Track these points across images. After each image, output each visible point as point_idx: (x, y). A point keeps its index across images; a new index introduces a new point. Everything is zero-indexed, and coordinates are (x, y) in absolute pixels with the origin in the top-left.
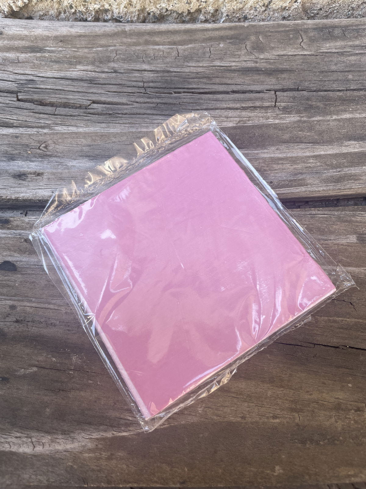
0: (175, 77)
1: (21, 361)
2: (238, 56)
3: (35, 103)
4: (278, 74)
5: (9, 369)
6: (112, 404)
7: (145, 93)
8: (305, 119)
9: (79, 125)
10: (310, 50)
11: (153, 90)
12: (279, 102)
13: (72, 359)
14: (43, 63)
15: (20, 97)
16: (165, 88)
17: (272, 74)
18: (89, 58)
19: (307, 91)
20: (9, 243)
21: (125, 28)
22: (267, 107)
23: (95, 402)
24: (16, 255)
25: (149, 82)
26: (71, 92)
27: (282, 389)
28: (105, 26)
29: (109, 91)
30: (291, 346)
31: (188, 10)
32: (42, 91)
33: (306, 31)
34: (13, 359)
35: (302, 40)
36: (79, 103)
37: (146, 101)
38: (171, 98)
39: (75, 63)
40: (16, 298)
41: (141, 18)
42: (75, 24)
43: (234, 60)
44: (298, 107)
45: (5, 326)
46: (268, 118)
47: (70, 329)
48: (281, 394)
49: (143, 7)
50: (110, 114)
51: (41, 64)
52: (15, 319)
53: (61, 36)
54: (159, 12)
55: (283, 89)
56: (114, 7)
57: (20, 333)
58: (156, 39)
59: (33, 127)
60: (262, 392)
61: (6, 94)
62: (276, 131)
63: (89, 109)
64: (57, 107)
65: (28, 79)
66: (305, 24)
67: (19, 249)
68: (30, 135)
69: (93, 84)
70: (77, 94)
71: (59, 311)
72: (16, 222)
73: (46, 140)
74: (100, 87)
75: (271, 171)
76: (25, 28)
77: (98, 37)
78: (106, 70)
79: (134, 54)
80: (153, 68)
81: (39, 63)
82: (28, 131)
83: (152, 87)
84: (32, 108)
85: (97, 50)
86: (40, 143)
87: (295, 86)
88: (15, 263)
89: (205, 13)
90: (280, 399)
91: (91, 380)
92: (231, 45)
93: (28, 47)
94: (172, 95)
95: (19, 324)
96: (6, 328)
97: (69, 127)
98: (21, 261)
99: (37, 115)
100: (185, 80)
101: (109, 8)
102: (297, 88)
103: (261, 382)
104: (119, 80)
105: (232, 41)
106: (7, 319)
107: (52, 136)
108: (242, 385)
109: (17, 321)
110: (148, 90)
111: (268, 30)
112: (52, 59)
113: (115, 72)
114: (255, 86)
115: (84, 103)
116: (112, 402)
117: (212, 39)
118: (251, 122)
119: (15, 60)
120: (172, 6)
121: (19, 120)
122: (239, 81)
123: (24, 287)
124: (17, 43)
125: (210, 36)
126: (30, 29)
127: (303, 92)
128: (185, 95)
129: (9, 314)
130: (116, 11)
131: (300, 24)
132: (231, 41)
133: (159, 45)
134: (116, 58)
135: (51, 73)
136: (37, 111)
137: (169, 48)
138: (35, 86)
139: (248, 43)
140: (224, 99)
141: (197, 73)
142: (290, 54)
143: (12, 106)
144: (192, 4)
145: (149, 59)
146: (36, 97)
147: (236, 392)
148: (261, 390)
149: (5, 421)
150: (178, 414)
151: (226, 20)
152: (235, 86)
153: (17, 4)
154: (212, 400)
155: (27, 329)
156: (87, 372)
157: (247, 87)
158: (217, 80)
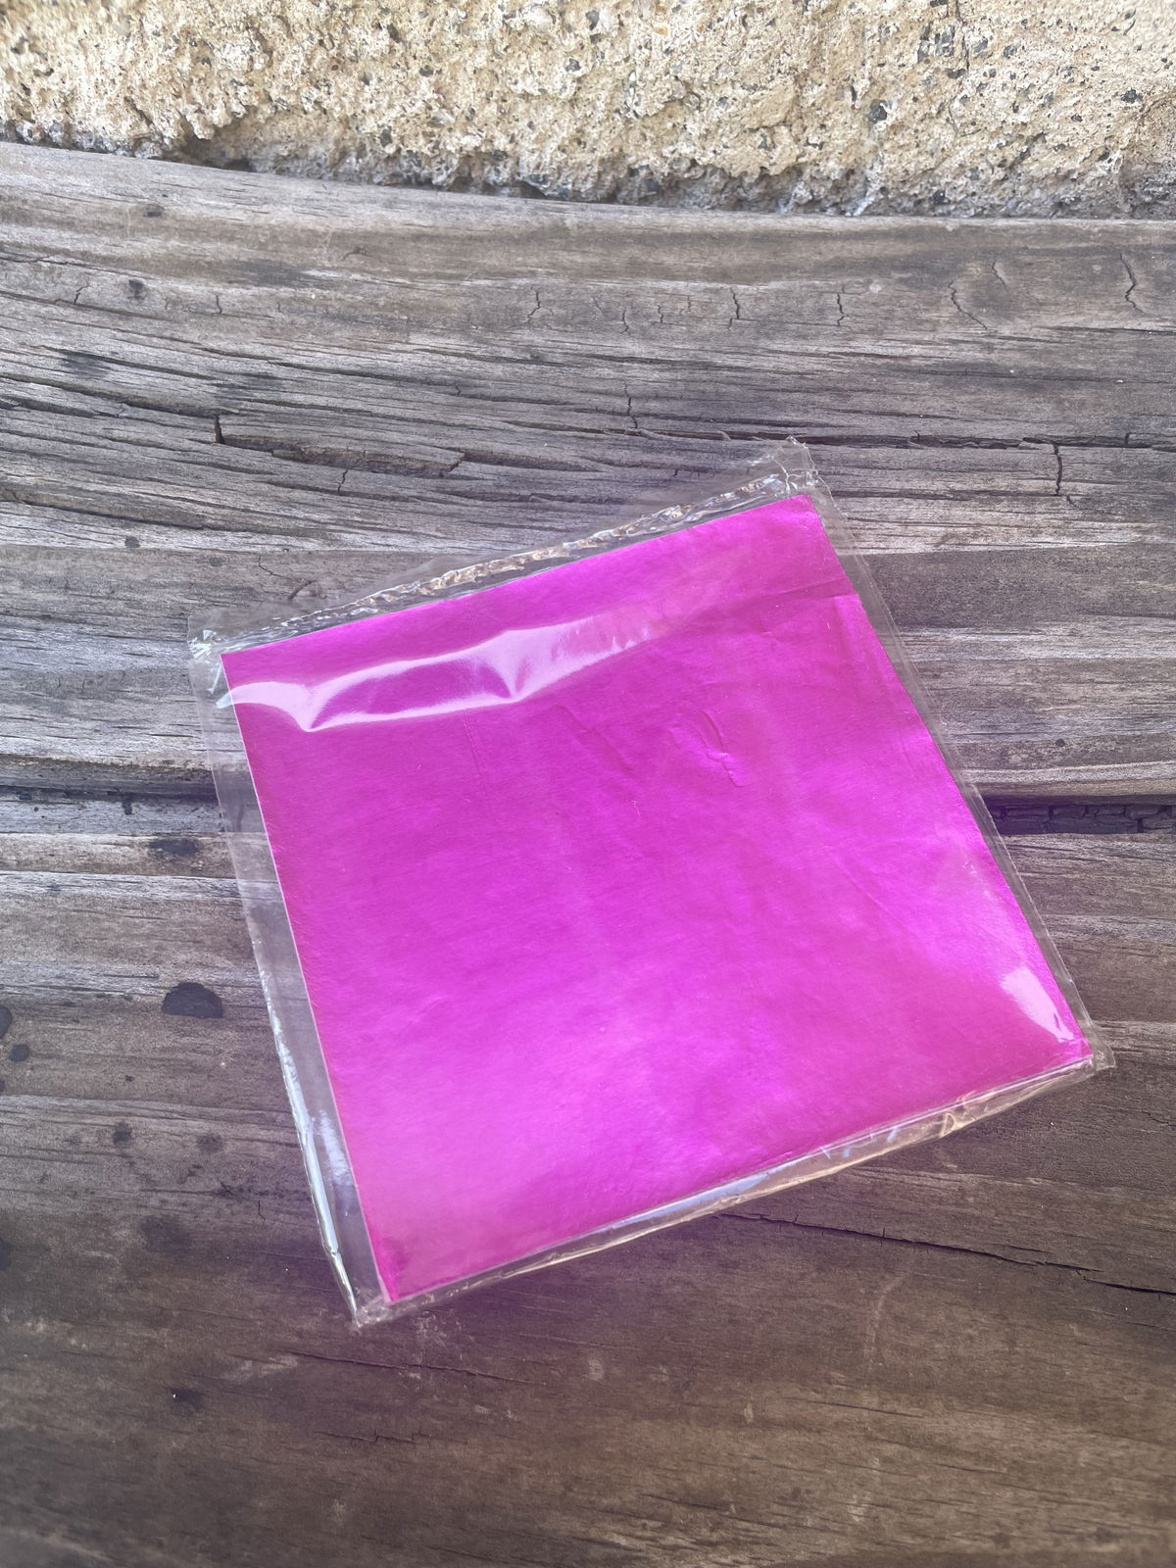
0: (729, 384)
1: (241, 1333)
2: (928, 326)
3: (275, 452)
4: (1062, 388)
5: (201, 1360)
6: (560, 1490)
7: (632, 434)
8: (1156, 538)
9: (421, 530)
10: (1159, 316)
11: (659, 424)
12: (1070, 480)
13: (417, 1328)
14: (302, 320)
15: (226, 431)
16: (699, 419)
17: (1041, 387)
18: (449, 310)
19: (1158, 449)
20: (196, 923)
21: (562, 220)
22: (1031, 494)
23: (501, 1480)
24: (220, 961)
25: (646, 397)
26: (394, 422)
27: (1124, 1442)
28: (499, 208)
29: (517, 423)
31: (762, 168)
32: (300, 414)
33: (1143, 254)
34: (213, 1326)
35: (1131, 284)
36: (422, 457)
37: (638, 460)
38: (722, 453)
39: (404, 327)
40: (222, 1112)
41: (607, 184)
42: (402, 198)
43: (917, 336)
44: (1132, 498)
45: (185, 1209)
46: (1036, 531)
48: (1121, 1458)
49: (616, 150)
50: (522, 499)
51: (292, 323)
52: (217, 1185)
53: (356, 235)
54: (666, 170)
55: (1079, 438)
56: (526, 144)
57: (234, 1235)
58: (665, 259)
59: (269, 532)
60: (1061, 1452)
62: (1064, 574)
63: (453, 478)
64: (346, 465)
66: (1139, 231)
67: (229, 941)
68: (259, 557)
69: (465, 396)
70: (414, 429)
72: (220, 851)
73: (312, 577)
74: (487, 408)
75: (1058, 704)
76: (237, 200)
77: (477, 244)
78: (507, 353)
79: (596, 302)
80: (659, 354)
81: (288, 319)
82: (254, 544)
83: (656, 416)
84: (267, 467)
85: (475, 287)
86: (292, 586)
87: (1117, 429)
88: (217, 991)
89: (813, 178)
90: (1120, 1474)
91: (482, 1404)
92: (906, 289)
93: (249, 266)
94: (723, 444)
95: (231, 1202)
96: (188, 1216)
97: (389, 534)
98: (238, 985)
99: (283, 493)
100: (765, 394)
101: (509, 147)
102: (1123, 436)
103: (1056, 1417)
104: (549, 388)
105: (909, 275)
106: (191, 1184)
107: (332, 563)
108: (993, 1426)
109: (225, 1192)
110: (645, 425)
111: (1022, 246)
112: (331, 309)
113: (537, 359)
114: (988, 425)
115: (438, 459)
116: (557, 1481)
117: (843, 266)
118: (982, 541)
119: (208, 306)
120: (712, 155)
121: (223, 507)
122: (936, 404)
123: (247, 1072)
124: (211, 249)
125: (837, 258)
126: (254, 204)
127: (1146, 450)
128: (764, 446)
129: (198, 1167)
130: (529, 160)
131: (1122, 232)
132: (904, 276)
133: (674, 278)
134: (536, 316)
135: (329, 356)
136: (283, 478)
137: (706, 290)
138: (274, 396)
139: (960, 285)
140: (891, 463)
141: (802, 375)
142: (1095, 325)
143: (201, 460)
144: (779, 149)
145: (646, 324)
146: (278, 432)
147: (972, 1450)
148: (1056, 1446)
149: (194, 1544)
150: (784, 1527)
151: (877, 203)
152: (923, 421)
153: (208, 117)
154: (894, 1479)
155: (259, 1221)
156: (469, 1374)
157: (962, 425)
158: (867, 401)
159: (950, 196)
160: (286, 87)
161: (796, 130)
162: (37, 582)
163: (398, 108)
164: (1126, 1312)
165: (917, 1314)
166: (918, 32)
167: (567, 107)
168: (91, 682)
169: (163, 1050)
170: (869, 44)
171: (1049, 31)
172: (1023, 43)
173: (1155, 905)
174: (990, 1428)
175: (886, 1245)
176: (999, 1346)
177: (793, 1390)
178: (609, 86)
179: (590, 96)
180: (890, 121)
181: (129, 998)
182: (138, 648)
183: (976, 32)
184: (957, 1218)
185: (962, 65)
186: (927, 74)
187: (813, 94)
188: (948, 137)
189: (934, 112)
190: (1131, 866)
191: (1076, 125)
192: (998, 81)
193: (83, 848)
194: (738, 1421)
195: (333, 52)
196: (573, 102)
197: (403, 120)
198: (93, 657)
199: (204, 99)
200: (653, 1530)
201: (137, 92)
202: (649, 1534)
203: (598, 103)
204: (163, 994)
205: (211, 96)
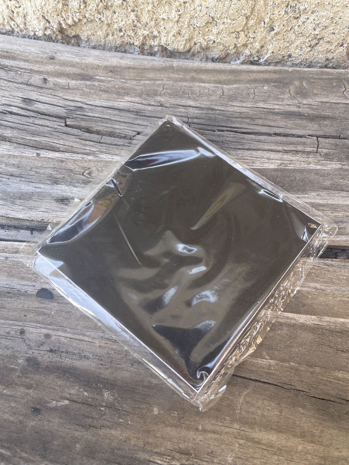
1: (53, 393)
2: (281, 100)
3: (82, 130)
4: (321, 120)
5: (41, 400)
8: (346, 167)
11: (197, 126)
12: (321, 148)
13: (104, 395)
14: (93, 91)
15: (68, 123)
16: (209, 125)
17: (314, 120)
18: (136, 90)
22: (308, 152)
23: (125, 441)
25: (193, 118)
26: (117, 122)
27: (313, 445)
30: (324, 401)
31: (235, 44)
32: (90, 119)
34: (45, 390)
35: (344, 89)
36: (125, 133)
38: (215, 136)
39: (123, 94)
40: (51, 327)
43: (277, 103)
44: (340, 154)
45: (39, 355)
46: (309, 163)
47: (103, 363)
48: (311, 449)
49: (191, 37)
52: (49, 349)
53: (111, 67)
54: (206, 43)
55: (325, 136)
56: (163, 34)
57: (53, 364)
58: (203, 77)
59: (78, 153)
61: (54, 119)
62: (317, 177)
64: (102, 135)
65: (77, 106)
66: (348, 73)
68: (75, 161)
69: (139, 115)
70: (123, 125)
71: (93, 344)
73: (90, 167)
74: (145, 119)
77: (146, 71)
78: (153, 103)
80: (198, 105)
82: (74, 157)
83: (196, 124)
84: (79, 134)
85: (145, 83)
86: (84, 169)
87: (337, 133)
88: (52, 291)
90: (310, 454)
91: (122, 419)
92: (275, 88)
94: (215, 133)
95: (53, 354)
96: (40, 357)
97: (113, 155)
99: (83, 142)
100: (229, 118)
101: (158, 35)
102: (339, 135)
103: (292, 435)
104: (164, 114)
105: (276, 84)
106: (42, 348)
107: (96, 163)
109: (51, 351)
110: (192, 126)
111: (312, 76)
112: (101, 88)
113: (162, 105)
114: (297, 131)
115: (130, 134)
116: (142, 443)
117: (256, 81)
118: (292, 165)
119: (66, 86)
120: (220, 39)
121: (66, 145)
122: (281, 123)
123: (60, 316)
124: (68, 69)
125: (255, 78)
126: (81, 57)
127: (345, 140)
128: (228, 134)
129: (44, 343)
130: (164, 39)
131: (343, 73)
132: (274, 84)
133: (204, 83)
134: (162, 92)
135: (100, 102)
136: (83, 137)
137: (214, 87)
138: (83, 113)
139: (292, 88)
140: (266, 140)
141: (241, 113)
142: (332, 101)
143: (60, 131)
144: (241, 39)
145: (195, 96)
146: (83, 124)
147: (266, 443)
148: (292, 444)
149: (36, 452)
150: (208, 462)
151: (271, 56)
152: (277, 128)
153: (67, 22)
154: (242, 450)
155: (61, 360)
156: (118, 409)
157: (289, 130)
158: (260, 122)
159: (293, 55)
160: (90, 14)
161: (246, 33)
162: (10, 165)
163: (124, 22)
164: (317, 406)
165: (253, 401)
166: (285, 4)
167: (176, 23)
168: (23, 195)
169: (36, 308)
170: (269, 8)
171: (326, 6)
172: (318, 9)
173: (337, 282)
174: (272, 437)
175: (246, 380)
176: (277, 413)
177: (213, 421)
178: (189, 17)
179: (183, 20)
180: (275, 31)
181: (26, 292)
182: (37, 186)
183: (303, 6)
184: (268, 373)
185: (298, 15)
186: (287, 18)
187: (251, 22)
188: (293, 37)
189: (289, 29)
190: (331, 269)
191: (333, 35)
192: (309, 21)
193: (16, 247)
194: (197, 430)
195: (105, 4)
196: (178, 22)
197: (126, 25)
198: (24, 188)
199: (66, 17)
200: (169, 459)
201: (46, 14)
202: (167, 461)
203: (185, 22)
204: (36, 291)
205: (68, 16)
